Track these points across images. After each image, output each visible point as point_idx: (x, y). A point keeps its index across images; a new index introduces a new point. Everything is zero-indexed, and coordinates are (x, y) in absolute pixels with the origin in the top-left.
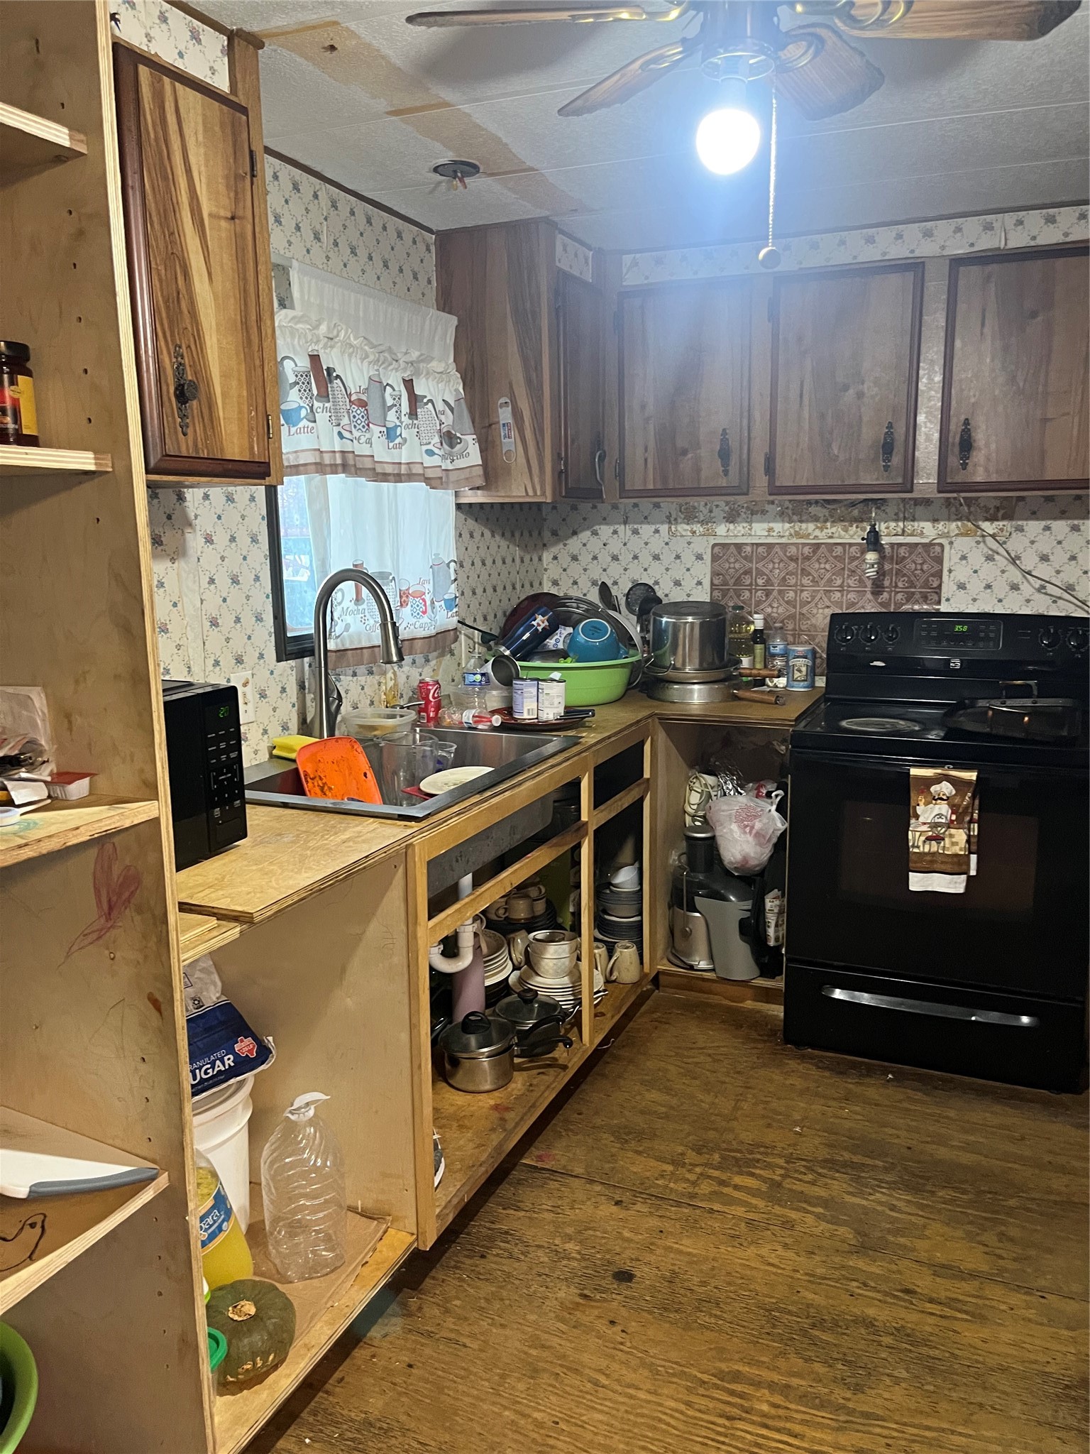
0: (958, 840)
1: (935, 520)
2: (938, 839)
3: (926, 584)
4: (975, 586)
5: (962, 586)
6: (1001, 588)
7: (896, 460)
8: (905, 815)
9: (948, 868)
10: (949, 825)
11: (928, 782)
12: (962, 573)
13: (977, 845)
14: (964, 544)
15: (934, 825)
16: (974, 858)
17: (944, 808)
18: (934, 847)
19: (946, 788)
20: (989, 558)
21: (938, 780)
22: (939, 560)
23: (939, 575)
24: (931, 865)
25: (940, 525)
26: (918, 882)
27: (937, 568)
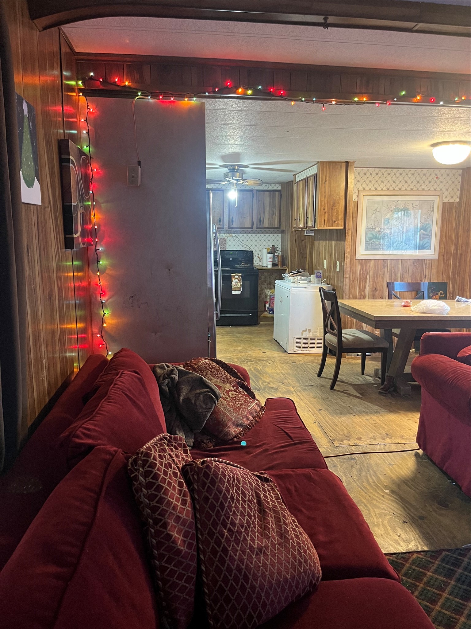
0: (239, 285)
1: (225, 234)
2: (236, 285)
3: (224, 245)
4: (232, 246)
5: (230, 246)
6: (236, 246)
7: (221, 223)
8: (231, 282)
9: (238, 290)
10: (238, 283)
11: (234, 276)
12: (230, 243)
13: (242, 286)
14: (230, 238)
15: (236, 283)
16: (241, 288)
17: (237, 280)
18: (236, 286)
19: (237, 277)
20: (234, 241)
21: (235, 276)
22: (226, 241)
23: (226, 243)
24: (236, 289)
25: (226, 234)
26: (234, 292)
27: (225, 242)
